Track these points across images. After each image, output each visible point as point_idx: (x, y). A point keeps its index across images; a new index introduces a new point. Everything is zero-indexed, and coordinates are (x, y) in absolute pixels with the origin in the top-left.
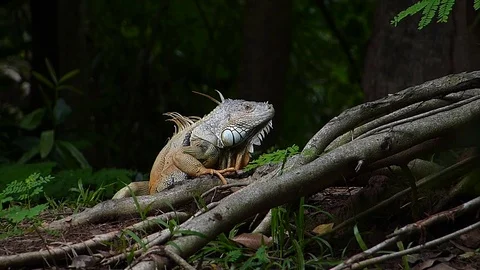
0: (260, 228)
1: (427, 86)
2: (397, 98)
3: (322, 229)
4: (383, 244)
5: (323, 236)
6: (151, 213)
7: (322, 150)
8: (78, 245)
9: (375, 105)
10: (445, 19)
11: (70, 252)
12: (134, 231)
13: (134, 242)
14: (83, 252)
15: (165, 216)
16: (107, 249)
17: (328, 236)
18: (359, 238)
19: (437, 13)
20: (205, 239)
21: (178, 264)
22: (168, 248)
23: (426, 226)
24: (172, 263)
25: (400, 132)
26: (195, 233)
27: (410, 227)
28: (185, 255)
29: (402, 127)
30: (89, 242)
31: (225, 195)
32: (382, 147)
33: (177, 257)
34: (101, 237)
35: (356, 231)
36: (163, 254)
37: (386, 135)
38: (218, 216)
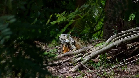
0: (97, 58)
1: (129, 30)
2: (124, 33)
3: (109, 58)
4: (122, 63)
5: (109, 59)
6: (76, 54)
7: (109, 43)
8: (63, 61)
9: (119, 34)
10: (133, 19)
11: (61, 62)
12: (73, 58)
13: (73, 60)
14: (64, 62)
15: (79, 55)
16: (68, 62)
17: (110, 59)
18: (117, 61)
19: (132, 18)
20: (88, 61)
21: (83, 66)
22: (81, 63)
23: (130, 59)
24: (82, 65)
25: (124, 40)
26: (86, 60)
27: (127, 59)
28: (84, 64)
29: (125, 39)
30: (65, 60)
31: (90, 51)
32: (121, 43)
33: (83, 65)
34: (67, 59)
35: (116, 59)
36: (80, 64)
37: (122, 40)
38: (90, 57)
